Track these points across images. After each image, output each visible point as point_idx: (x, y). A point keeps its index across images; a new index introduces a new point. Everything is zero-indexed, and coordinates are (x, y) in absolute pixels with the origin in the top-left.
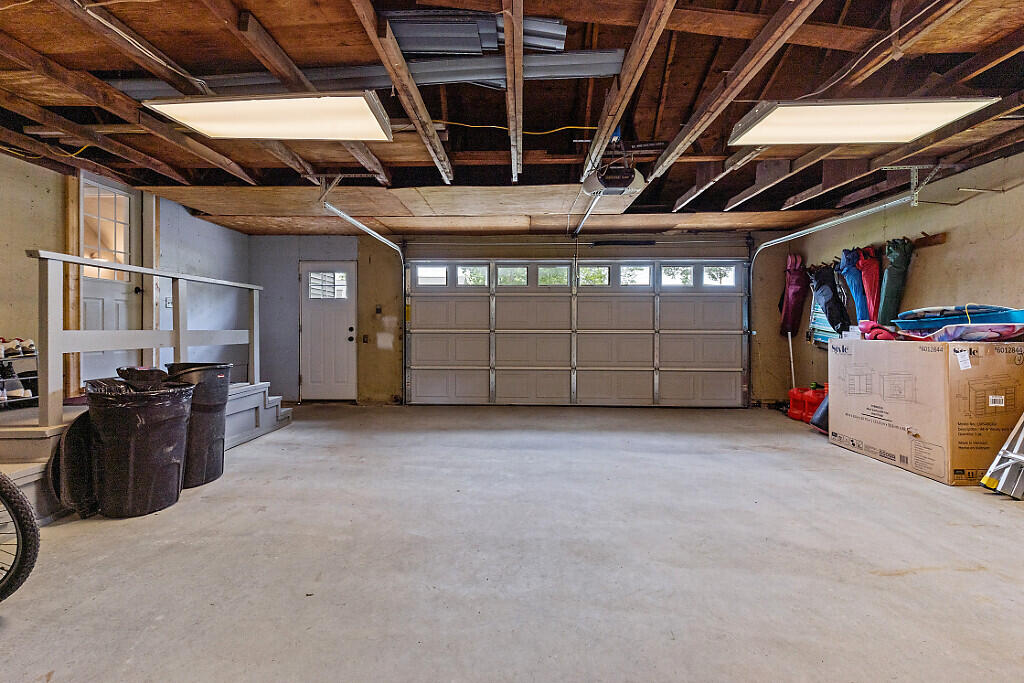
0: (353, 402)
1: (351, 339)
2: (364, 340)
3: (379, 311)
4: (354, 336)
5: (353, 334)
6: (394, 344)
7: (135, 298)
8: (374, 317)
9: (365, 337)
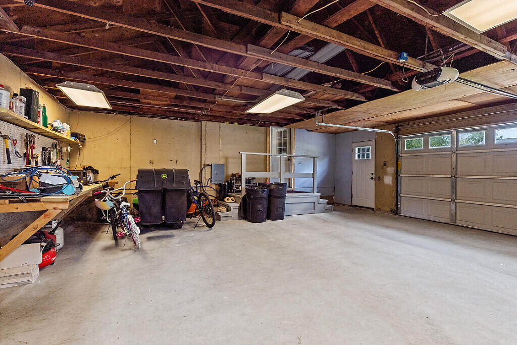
0: (373, 209)
1: (372, 178)
2: (378, 179)
3: (385, 164)
4: (374, 177)
5: (373, 176)
6: (392, 182)
7: (288, 162)
8: (383, 167)
9: (379, 177)
